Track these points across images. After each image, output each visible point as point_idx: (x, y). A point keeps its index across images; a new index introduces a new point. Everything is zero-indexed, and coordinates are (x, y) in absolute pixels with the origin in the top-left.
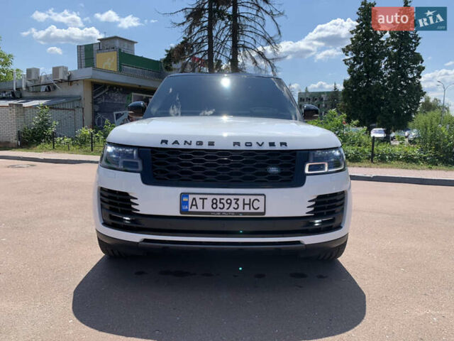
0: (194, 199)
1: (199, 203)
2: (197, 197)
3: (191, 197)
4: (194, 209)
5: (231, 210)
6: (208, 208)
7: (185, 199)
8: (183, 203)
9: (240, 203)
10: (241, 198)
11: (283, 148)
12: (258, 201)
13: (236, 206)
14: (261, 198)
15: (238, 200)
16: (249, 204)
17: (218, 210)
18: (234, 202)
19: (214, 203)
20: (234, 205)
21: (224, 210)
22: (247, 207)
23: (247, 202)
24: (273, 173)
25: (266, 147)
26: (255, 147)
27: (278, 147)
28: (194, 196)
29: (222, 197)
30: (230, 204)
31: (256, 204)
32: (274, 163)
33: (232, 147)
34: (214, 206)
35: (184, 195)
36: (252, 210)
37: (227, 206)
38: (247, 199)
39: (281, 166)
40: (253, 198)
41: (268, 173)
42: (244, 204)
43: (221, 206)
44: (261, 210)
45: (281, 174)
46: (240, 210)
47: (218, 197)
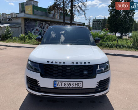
0: (58, 83)
1: (60, 84)
2: (59, 82)
3: (57, 82)
4: (58, 86)
5: (71, 87)
6: (63, 86)
7: (55, 83)
8: (54, 84)
9: (74, 84)
10: (74, 83)
11: (89, 64)
12: (80, 83)
13: (73, 85)
14: (81, 83)
15: (73, 83)
16: (77, 85)
17: (66, 87)
18: (72, 84)
19: (65, 84)
20: (72, 85)
21: (69, 87)
22: (76, 86)
23: (76, 84)
24: (85, 74)
25: (83, 64)
26: (79, 64)
27: (87, 64)
28: (58, 82)
29: (68, 82)
30: (71, 85)
31: (79, 85)
32: (86, 70)
33: (71, 64)
34: (65, 85)
35: (55, 81)
36: (78, 87)
37: (69, 85)
38: (76, 83)
39: (88, 71)
40: (78, 83)
41: (84, 74)
42: (75, 85)
43: (68, 85)
44: (81, 86)
45: (88, 74)
46: (74, 87)
47: (66, 82)
